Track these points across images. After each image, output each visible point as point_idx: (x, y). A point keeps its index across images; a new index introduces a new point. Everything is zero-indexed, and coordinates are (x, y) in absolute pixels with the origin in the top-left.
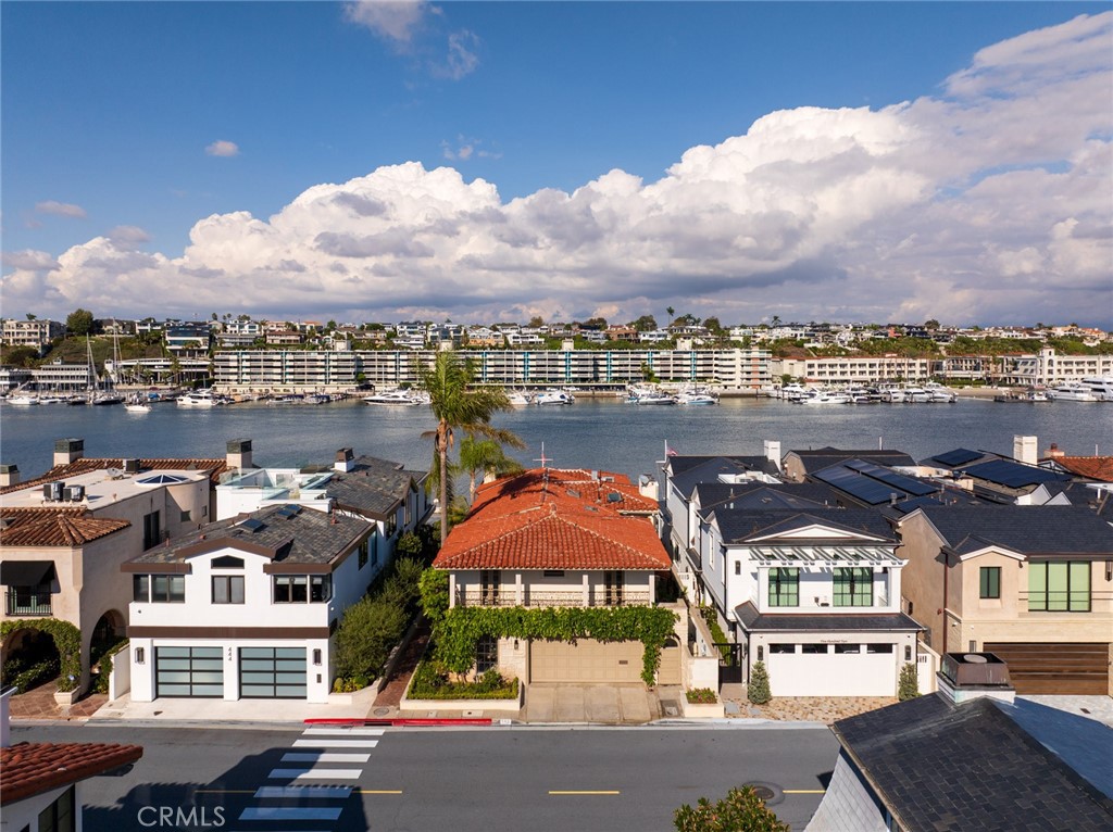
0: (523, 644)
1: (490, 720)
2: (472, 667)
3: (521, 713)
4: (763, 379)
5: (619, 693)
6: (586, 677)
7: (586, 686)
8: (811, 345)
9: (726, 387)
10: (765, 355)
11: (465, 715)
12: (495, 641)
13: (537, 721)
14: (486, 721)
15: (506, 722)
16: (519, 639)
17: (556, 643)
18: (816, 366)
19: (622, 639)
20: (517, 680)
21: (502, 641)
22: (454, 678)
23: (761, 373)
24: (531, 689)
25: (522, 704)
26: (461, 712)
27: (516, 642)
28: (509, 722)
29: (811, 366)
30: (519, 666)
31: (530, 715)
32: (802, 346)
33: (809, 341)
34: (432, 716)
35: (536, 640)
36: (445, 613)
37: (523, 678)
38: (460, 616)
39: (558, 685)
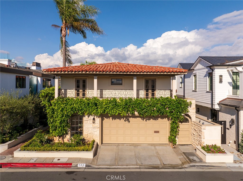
0: (98, 120)
1: (71, 164)
2: (67, 134)
3: (93, 160)
5: (156, 149)
6: (135, 141)
7: (136, 145)
11: (56, 161)
12: (81, 119)
13: (103, 165)
14: (68, 165)
15: (82, 165)
16: (95, 117)
17: (118, 120)
19: (155, 118)
20: (94, 142)
21: (85, 118)
22: (56, 140)
24: (102, 147)
25: (95, 154)
26: (54, 158)
27: (94, 119)
28: (84, 165)
30: (96, 133)
31: (100, 162)
34: (32, 161)
35: (106, 119)
36: (52, 101)
37: (98, 140)
38: (60, 102)
39: (118, 145)
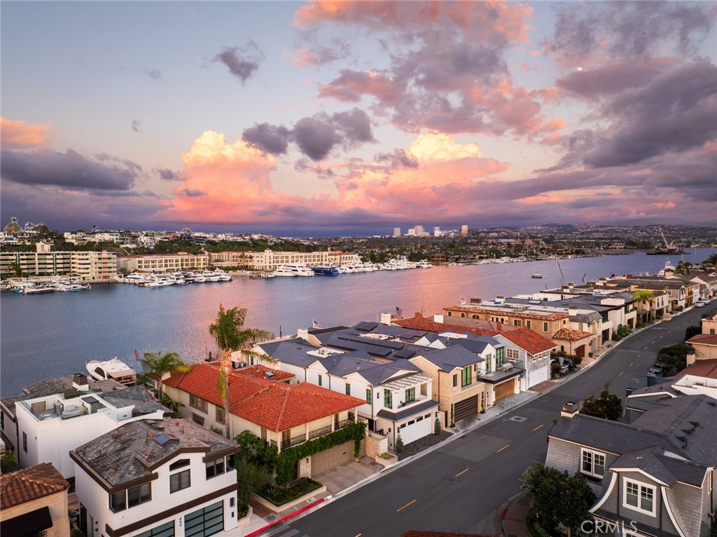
1: (323, 499)
4: (111, 272)
6: (331, 466)
8: (124, 246)
9: (84, 278)
10: (112, 256)
11: (309, 502)
16: (308, 457)
18: (143, 262)
23: (109, 268)
26: (305, 501)
27: (307, 459)
29: (140, 262)
32: (119, 247)
33: (123, 243)
